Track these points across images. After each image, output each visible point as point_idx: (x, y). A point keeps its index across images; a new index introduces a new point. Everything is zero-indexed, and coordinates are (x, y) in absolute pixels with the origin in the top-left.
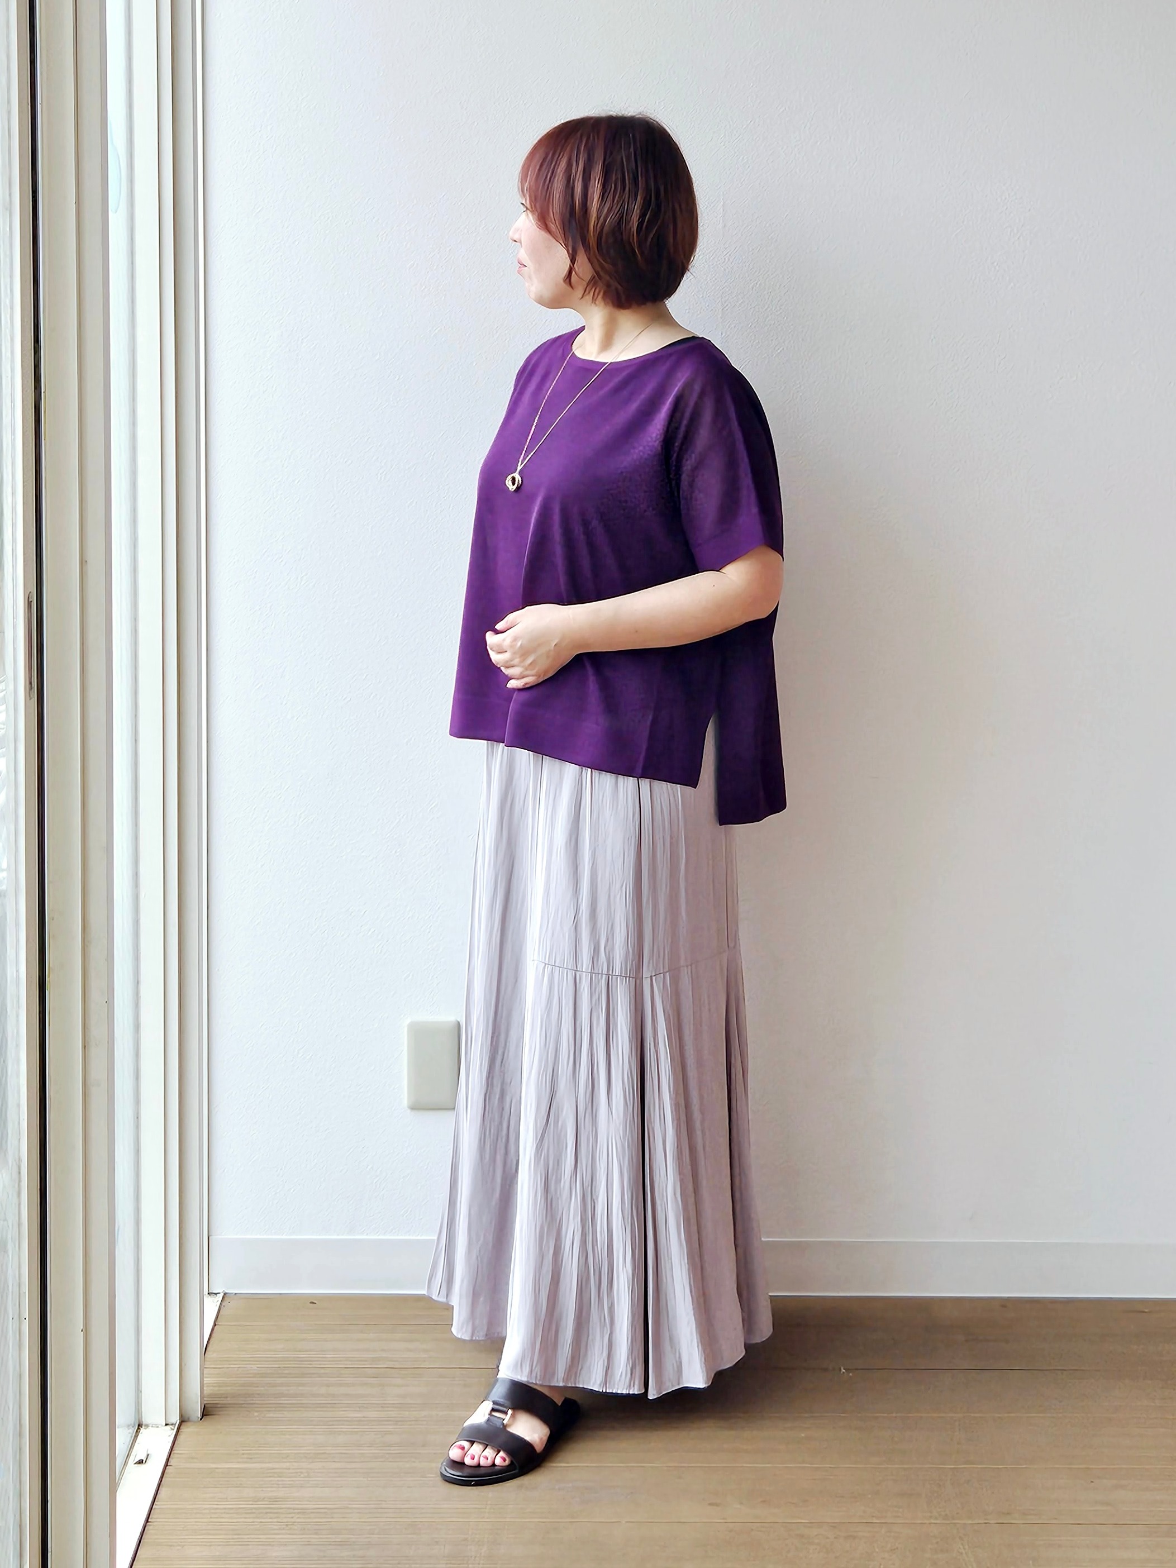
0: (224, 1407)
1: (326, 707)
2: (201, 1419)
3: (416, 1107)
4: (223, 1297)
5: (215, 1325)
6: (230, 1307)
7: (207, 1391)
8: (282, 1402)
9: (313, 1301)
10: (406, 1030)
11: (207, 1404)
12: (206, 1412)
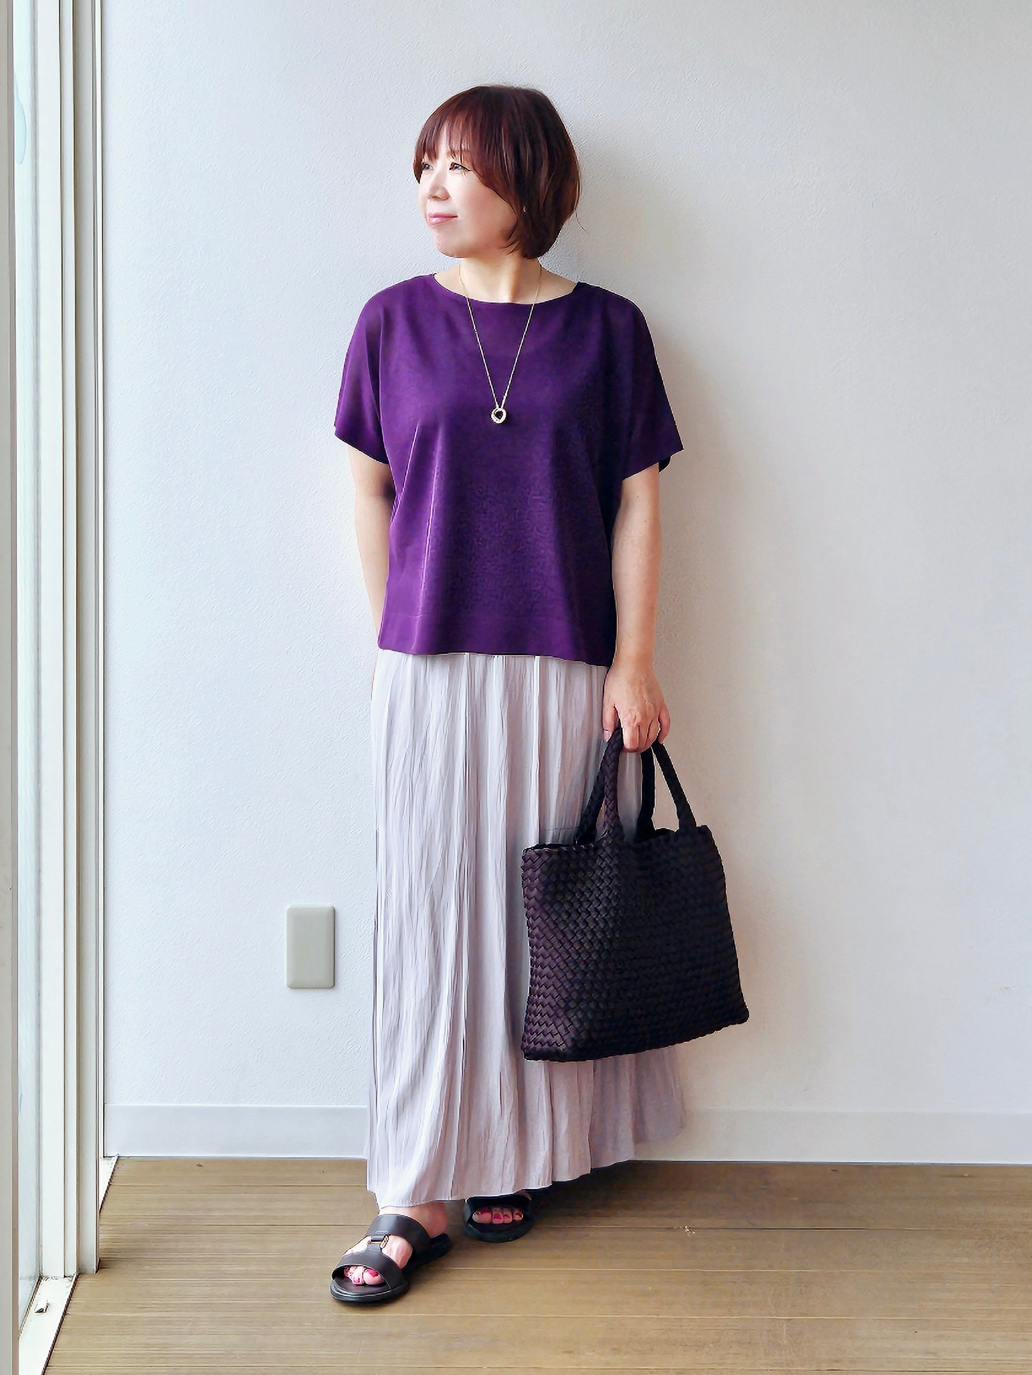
0: (116, 1261)
1: (213, 618)
2: (96, 1272)
3: (295, 986)
4: (117, 1160)
5: (109, 1185)
6: (123, 1167)
7: (102, 1246)
8: (171, 1257)
9: (200, 1164)
10: (286, 915)
11: (101, 1258)
12: (101, 1266)
